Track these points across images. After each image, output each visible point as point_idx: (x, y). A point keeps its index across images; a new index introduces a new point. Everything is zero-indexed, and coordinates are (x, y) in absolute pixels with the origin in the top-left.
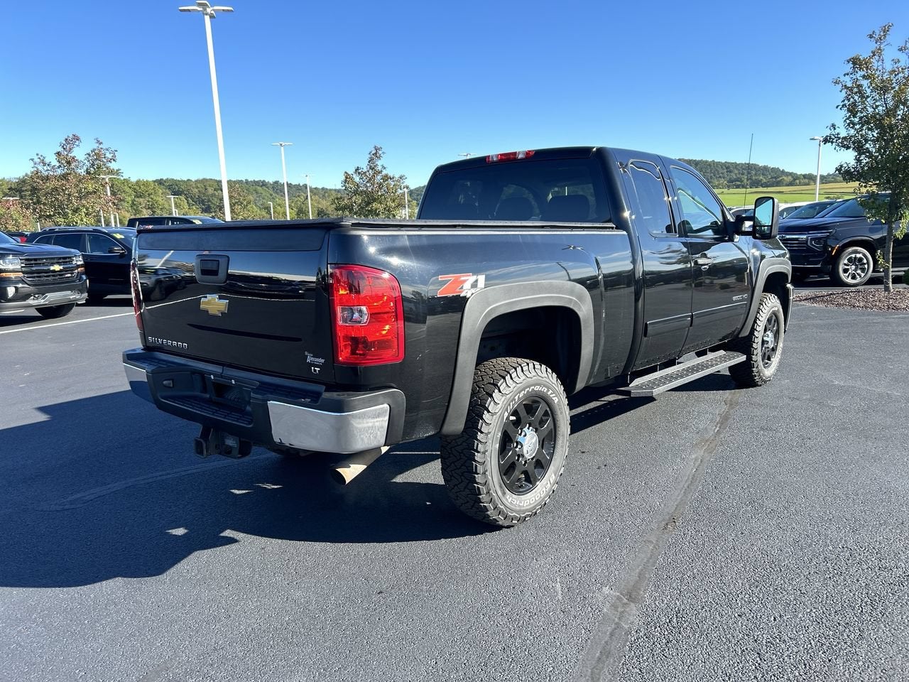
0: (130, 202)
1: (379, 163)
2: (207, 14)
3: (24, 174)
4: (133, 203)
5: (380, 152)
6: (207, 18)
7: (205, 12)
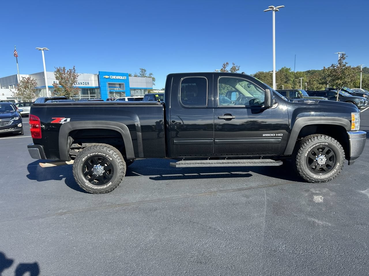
0: (293, 81)
1: (344, 62)
2: (274, 11)
3: (256, 73)
4: (294, 81)
5: (345, 56)
6: (274, 13)
7: (273, 10)
